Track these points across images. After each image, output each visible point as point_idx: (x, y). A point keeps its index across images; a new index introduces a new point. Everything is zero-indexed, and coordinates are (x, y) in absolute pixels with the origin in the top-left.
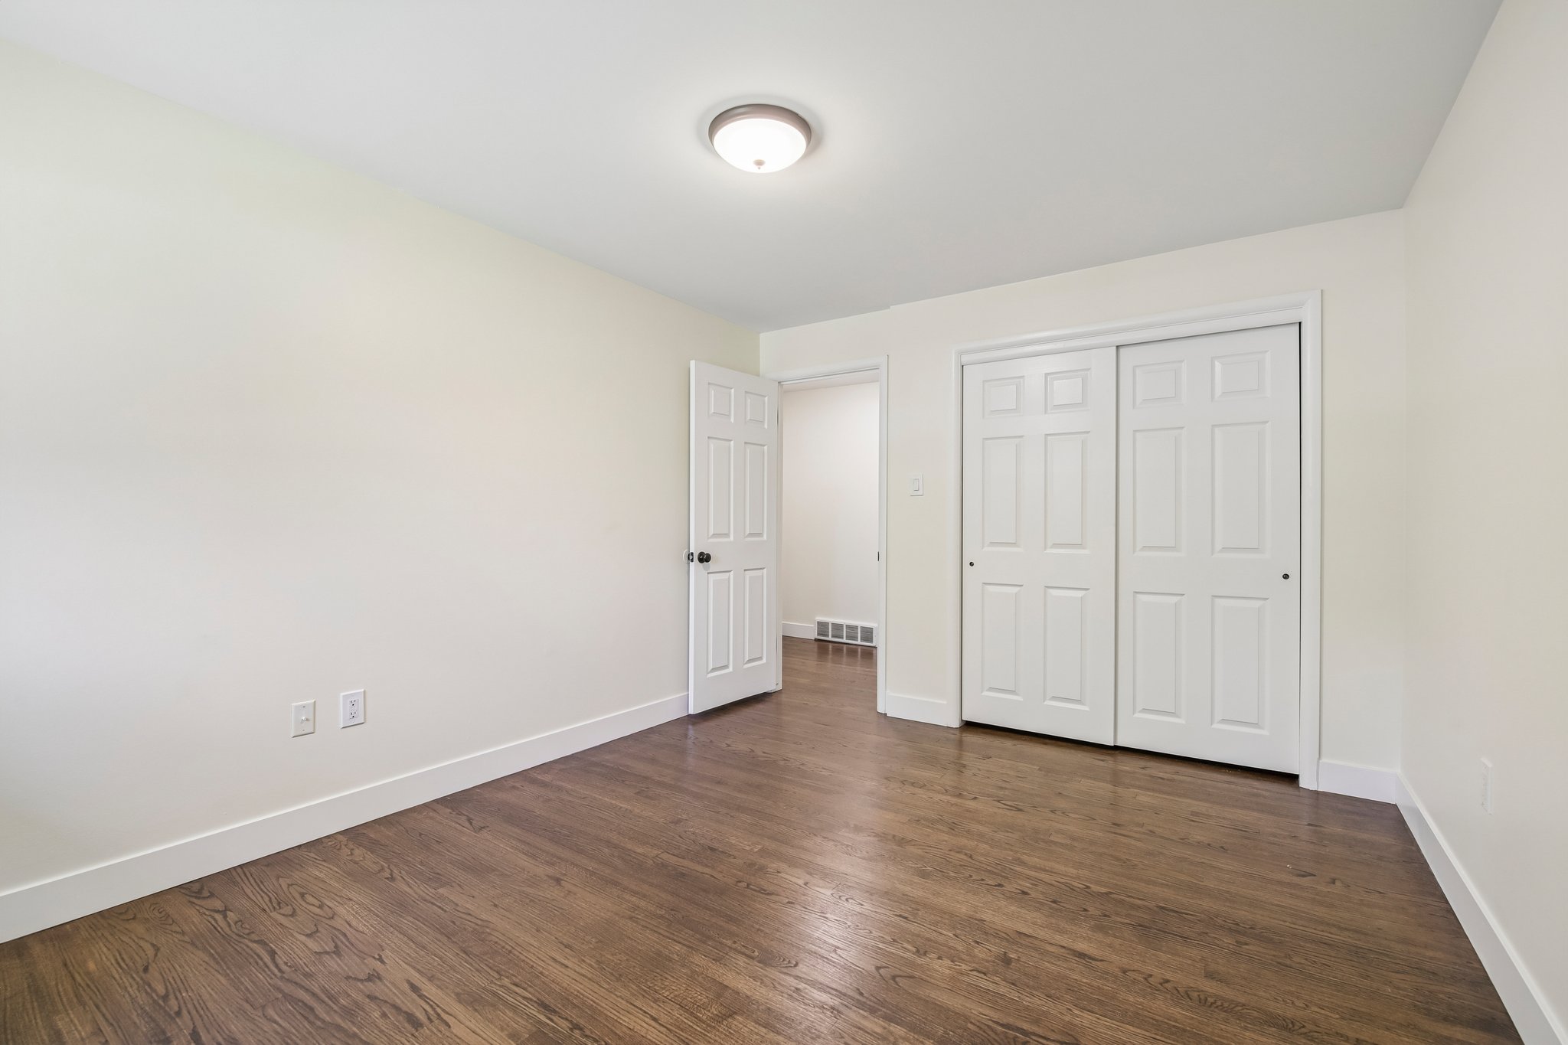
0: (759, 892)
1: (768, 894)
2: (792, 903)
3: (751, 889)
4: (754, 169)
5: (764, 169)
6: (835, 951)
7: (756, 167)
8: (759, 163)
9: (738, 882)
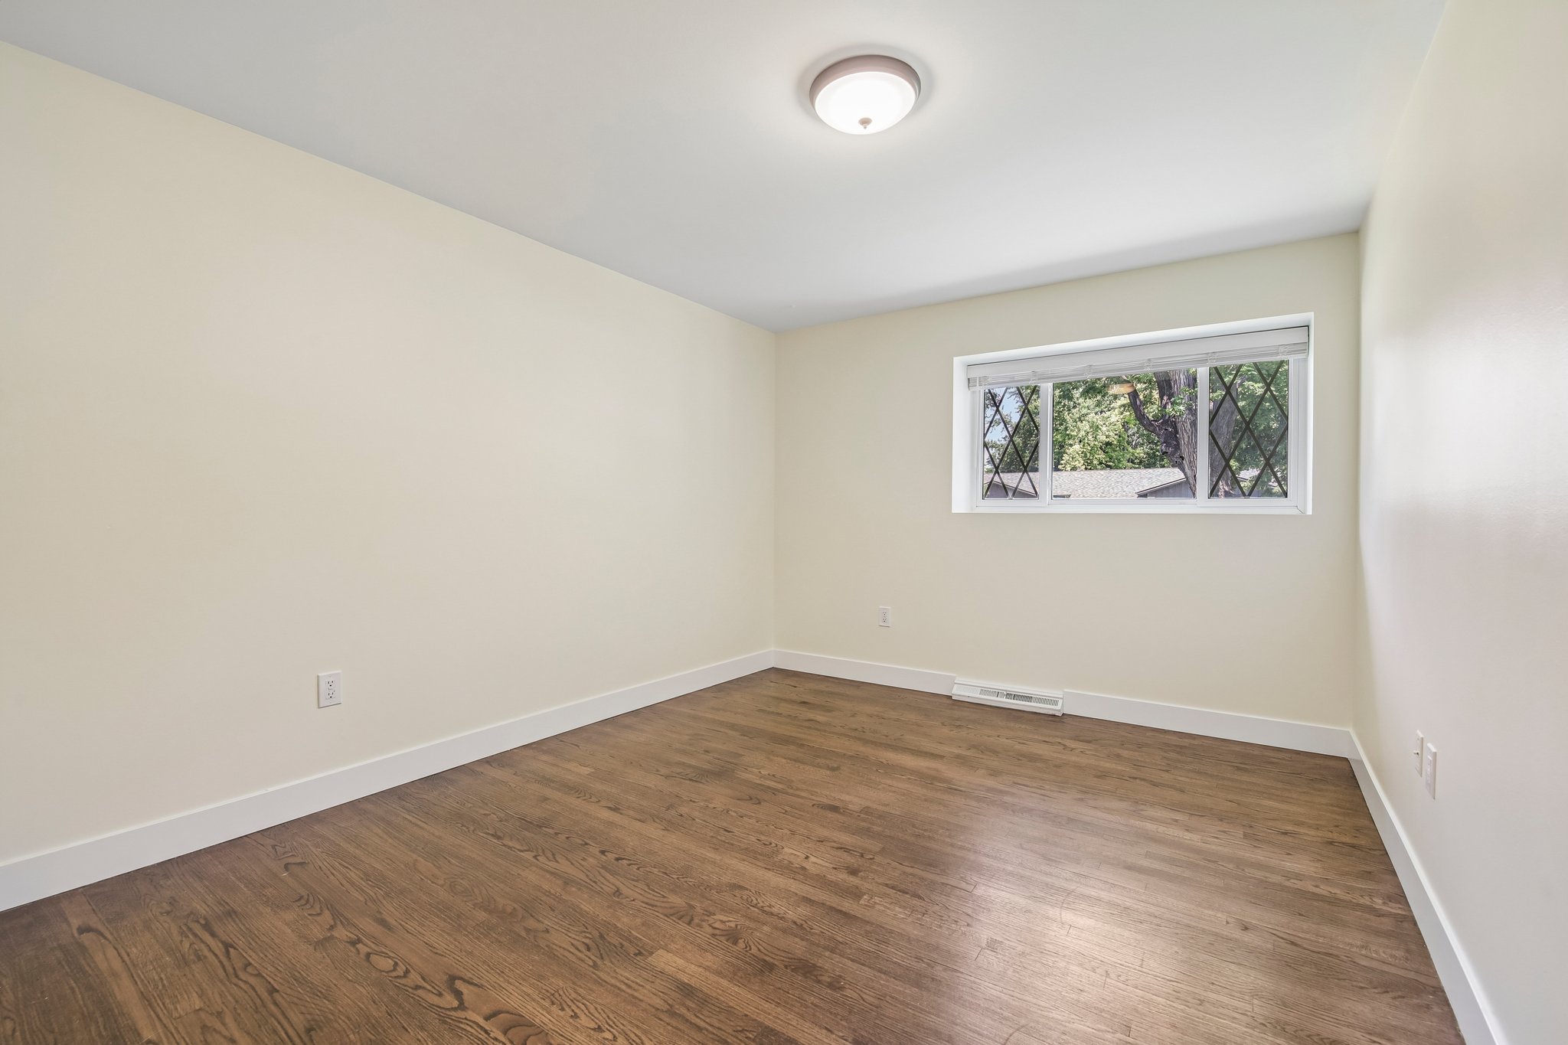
0: (851, 850)
1: (841, 848)
2: (819, 841)
3: (858, 852)
4: (860, 130)
5: (871, 129)
6: (786, 811)
7: (862, 127)
8: (865, 122)
9: (873, 859)
